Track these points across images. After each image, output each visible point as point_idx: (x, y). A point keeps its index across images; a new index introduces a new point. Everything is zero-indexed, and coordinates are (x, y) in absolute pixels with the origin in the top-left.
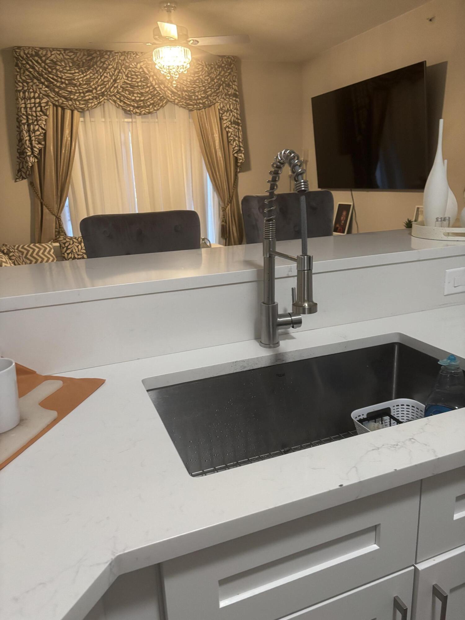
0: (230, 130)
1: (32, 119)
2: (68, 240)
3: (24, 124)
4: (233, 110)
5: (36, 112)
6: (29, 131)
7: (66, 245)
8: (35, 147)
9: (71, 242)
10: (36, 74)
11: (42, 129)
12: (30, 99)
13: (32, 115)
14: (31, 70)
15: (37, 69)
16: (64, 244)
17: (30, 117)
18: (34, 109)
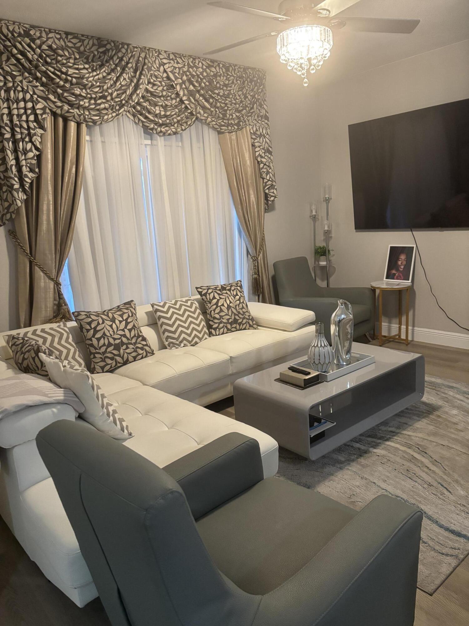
0: (263, 160)
1: (22, 133)
2: (94, 317)
3: (8, 140)
4: (266, 135)
5: (27, 121)
6: (15, 151)
7: (93, 326)
8: (26, 176)
9: (101, 322)
10: (27, 65)
11: (37, 149)
12: (17, 101)
13: (21, 127)
14: (20, 56)
15: (30, 56)
16: (89, 324)
17: (18, 130)
18: (24, 117)
